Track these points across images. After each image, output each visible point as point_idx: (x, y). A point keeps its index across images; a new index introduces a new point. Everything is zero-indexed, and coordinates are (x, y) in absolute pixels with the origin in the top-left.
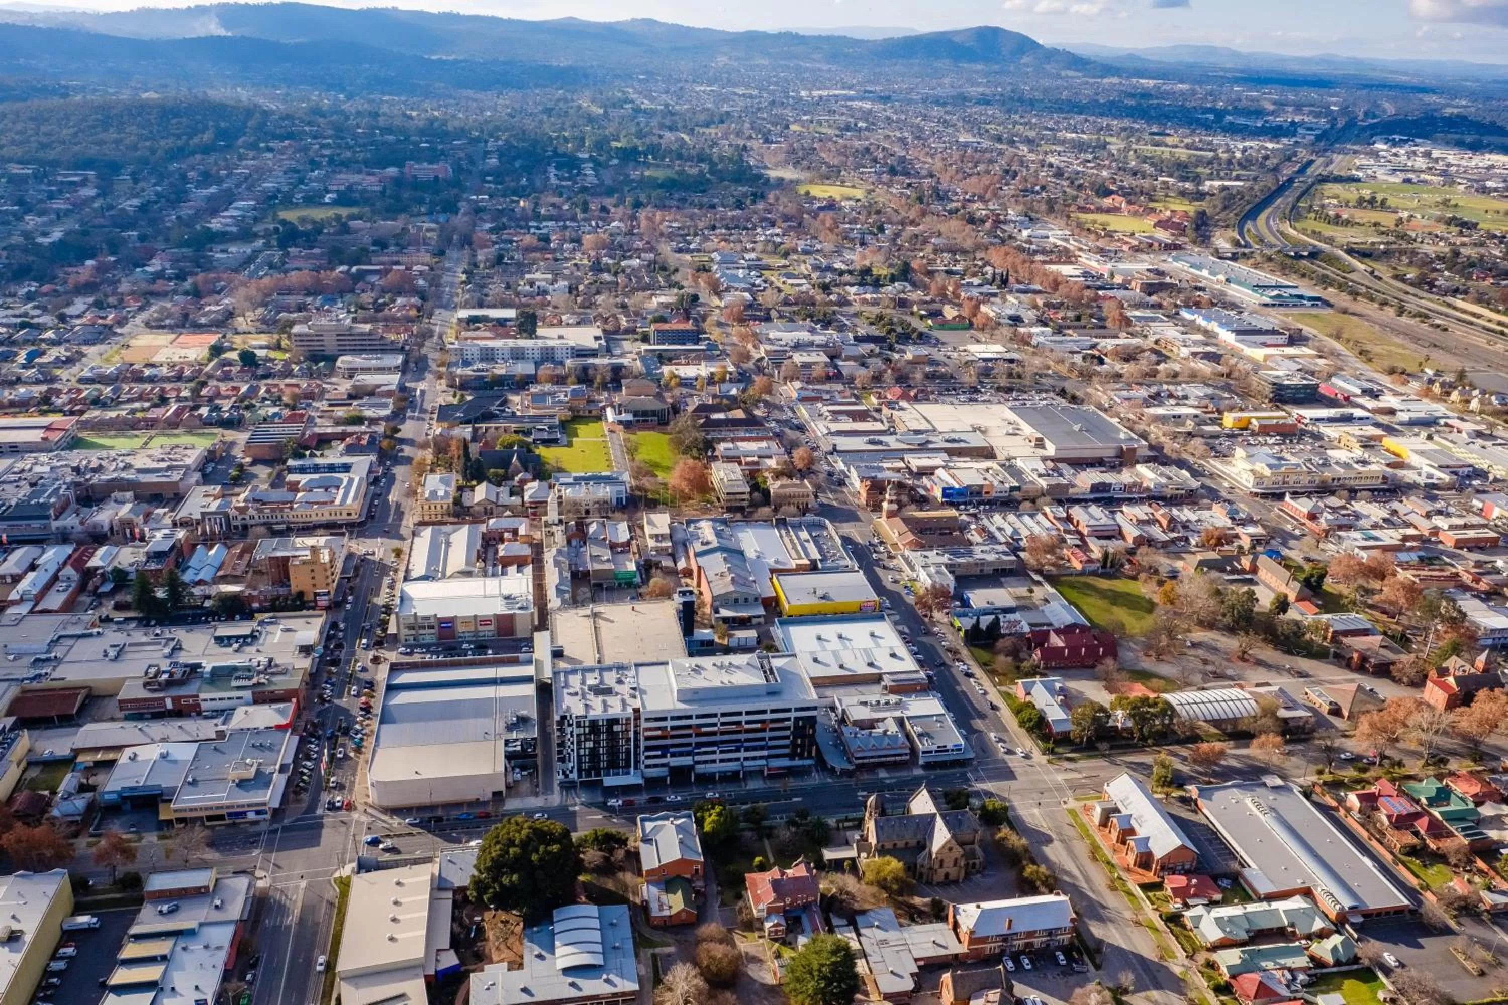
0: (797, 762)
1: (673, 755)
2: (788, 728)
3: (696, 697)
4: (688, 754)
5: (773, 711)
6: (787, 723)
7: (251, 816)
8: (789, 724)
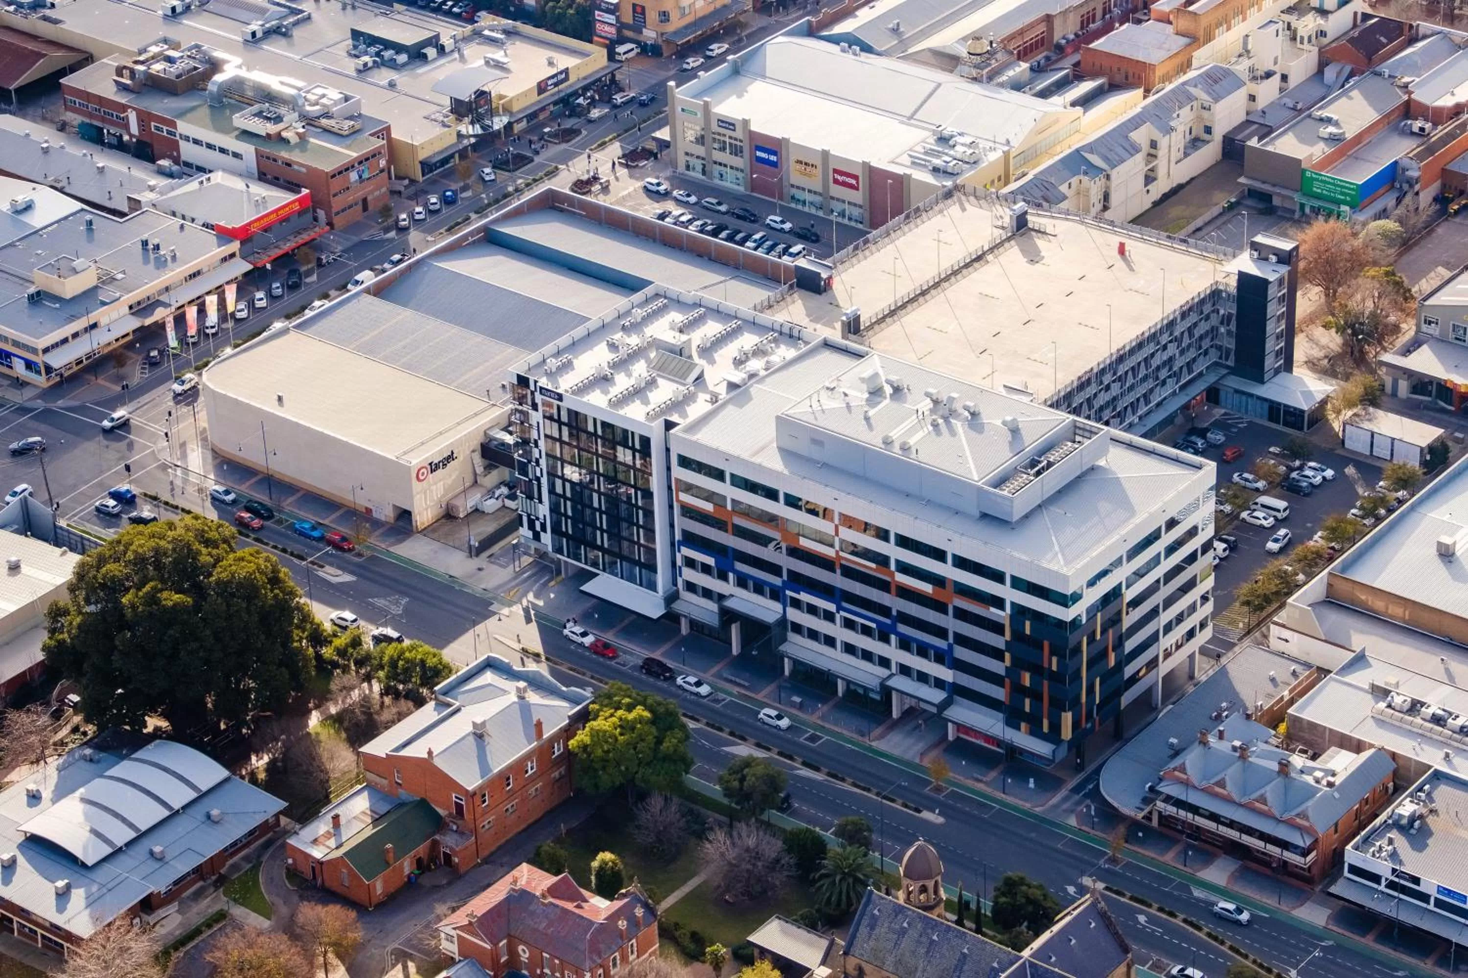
0: (1022, 739)
1: (742, 582)
2: (997, 628)
3: (815, 453)
4: (776, 595)
5: (962, 563)
6: (994, 613)
7: (19, 368)
8: (1002, 615)
